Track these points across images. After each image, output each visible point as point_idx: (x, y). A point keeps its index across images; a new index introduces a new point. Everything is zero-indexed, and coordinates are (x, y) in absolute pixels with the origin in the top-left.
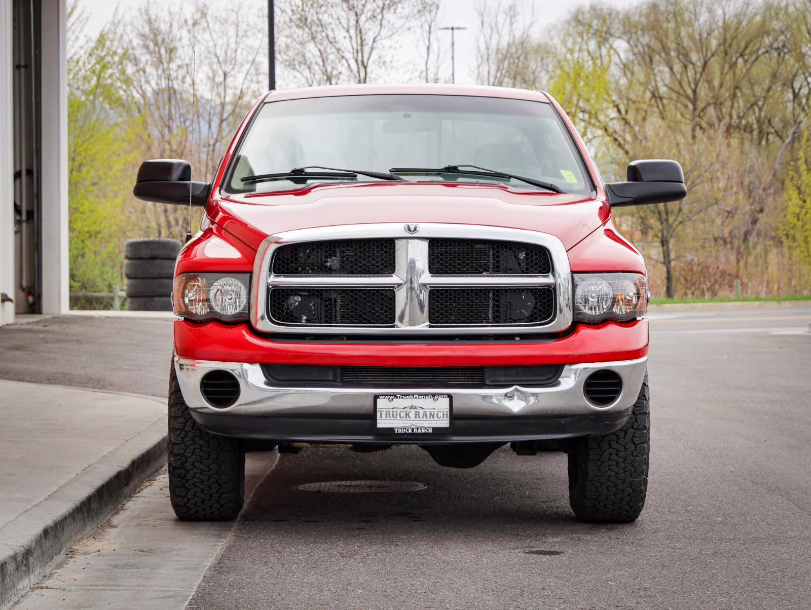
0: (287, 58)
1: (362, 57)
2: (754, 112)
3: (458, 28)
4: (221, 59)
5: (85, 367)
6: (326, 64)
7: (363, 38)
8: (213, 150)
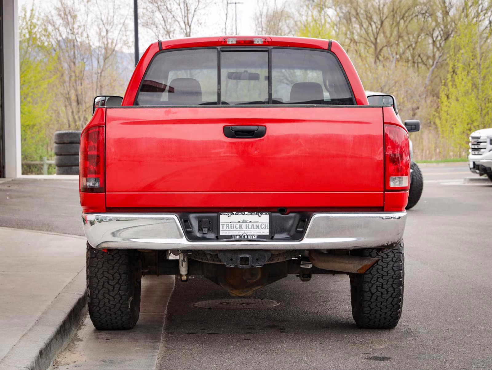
0: (144, 21)
1: (188, 20)
2: (410, 50)
3: (239, 3)
4: (104, 22)
5: (38, 215)
6: (166, 24)
7: (188, 8)
8: (101, 76)
